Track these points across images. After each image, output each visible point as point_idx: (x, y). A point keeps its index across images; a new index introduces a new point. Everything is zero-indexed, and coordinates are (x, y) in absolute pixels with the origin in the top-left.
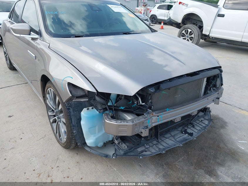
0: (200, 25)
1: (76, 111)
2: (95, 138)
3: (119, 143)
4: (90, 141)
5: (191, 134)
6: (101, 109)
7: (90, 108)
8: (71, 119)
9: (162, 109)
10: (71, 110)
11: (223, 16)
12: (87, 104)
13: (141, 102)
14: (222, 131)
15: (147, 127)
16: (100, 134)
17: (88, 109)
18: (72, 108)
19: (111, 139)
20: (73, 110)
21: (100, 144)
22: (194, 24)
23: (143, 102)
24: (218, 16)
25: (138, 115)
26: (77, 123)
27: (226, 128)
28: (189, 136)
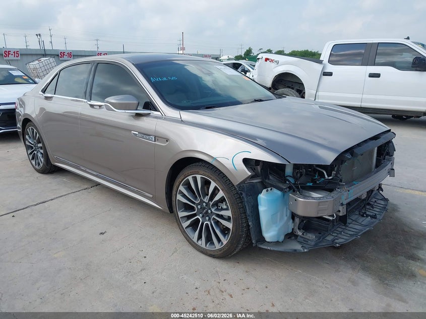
0: (298, 88)
1: (249, 196)
2: (277, 229)
3: (303, 234)
4: (270, 234)
5: (374, 217)
6: (286, 189)
7: (269, 189)
8: (244, 208)
9: (350, 183)
10: (244, 195)
11: (330, 74)
12: (259, 186)
13: (326, 176)
14: (396, 214)
15: (342, 204)
16: (282, 224)
17: (267, 191)
18: (244, 192)
19: (290, 231)
20: (247, 195)
21: (281, 238)
22: (289, 87)
23: (328, 176)
24: (323, 75)
25: (331, 190)
26: (251, 212)
27: (399, 211)
28: (373, 219)
